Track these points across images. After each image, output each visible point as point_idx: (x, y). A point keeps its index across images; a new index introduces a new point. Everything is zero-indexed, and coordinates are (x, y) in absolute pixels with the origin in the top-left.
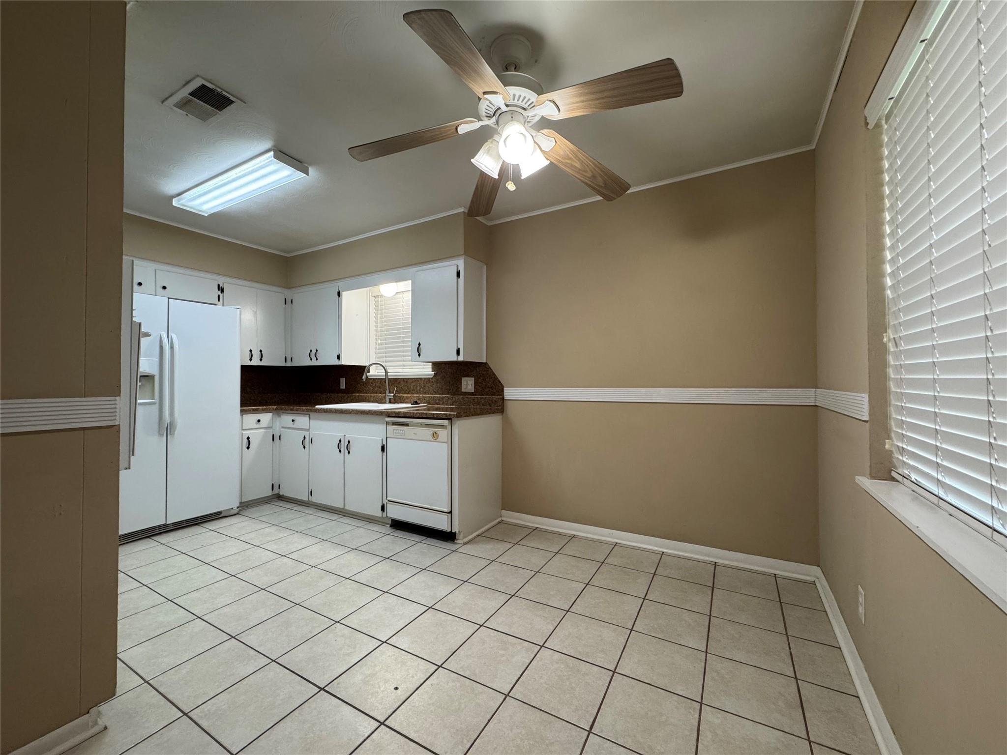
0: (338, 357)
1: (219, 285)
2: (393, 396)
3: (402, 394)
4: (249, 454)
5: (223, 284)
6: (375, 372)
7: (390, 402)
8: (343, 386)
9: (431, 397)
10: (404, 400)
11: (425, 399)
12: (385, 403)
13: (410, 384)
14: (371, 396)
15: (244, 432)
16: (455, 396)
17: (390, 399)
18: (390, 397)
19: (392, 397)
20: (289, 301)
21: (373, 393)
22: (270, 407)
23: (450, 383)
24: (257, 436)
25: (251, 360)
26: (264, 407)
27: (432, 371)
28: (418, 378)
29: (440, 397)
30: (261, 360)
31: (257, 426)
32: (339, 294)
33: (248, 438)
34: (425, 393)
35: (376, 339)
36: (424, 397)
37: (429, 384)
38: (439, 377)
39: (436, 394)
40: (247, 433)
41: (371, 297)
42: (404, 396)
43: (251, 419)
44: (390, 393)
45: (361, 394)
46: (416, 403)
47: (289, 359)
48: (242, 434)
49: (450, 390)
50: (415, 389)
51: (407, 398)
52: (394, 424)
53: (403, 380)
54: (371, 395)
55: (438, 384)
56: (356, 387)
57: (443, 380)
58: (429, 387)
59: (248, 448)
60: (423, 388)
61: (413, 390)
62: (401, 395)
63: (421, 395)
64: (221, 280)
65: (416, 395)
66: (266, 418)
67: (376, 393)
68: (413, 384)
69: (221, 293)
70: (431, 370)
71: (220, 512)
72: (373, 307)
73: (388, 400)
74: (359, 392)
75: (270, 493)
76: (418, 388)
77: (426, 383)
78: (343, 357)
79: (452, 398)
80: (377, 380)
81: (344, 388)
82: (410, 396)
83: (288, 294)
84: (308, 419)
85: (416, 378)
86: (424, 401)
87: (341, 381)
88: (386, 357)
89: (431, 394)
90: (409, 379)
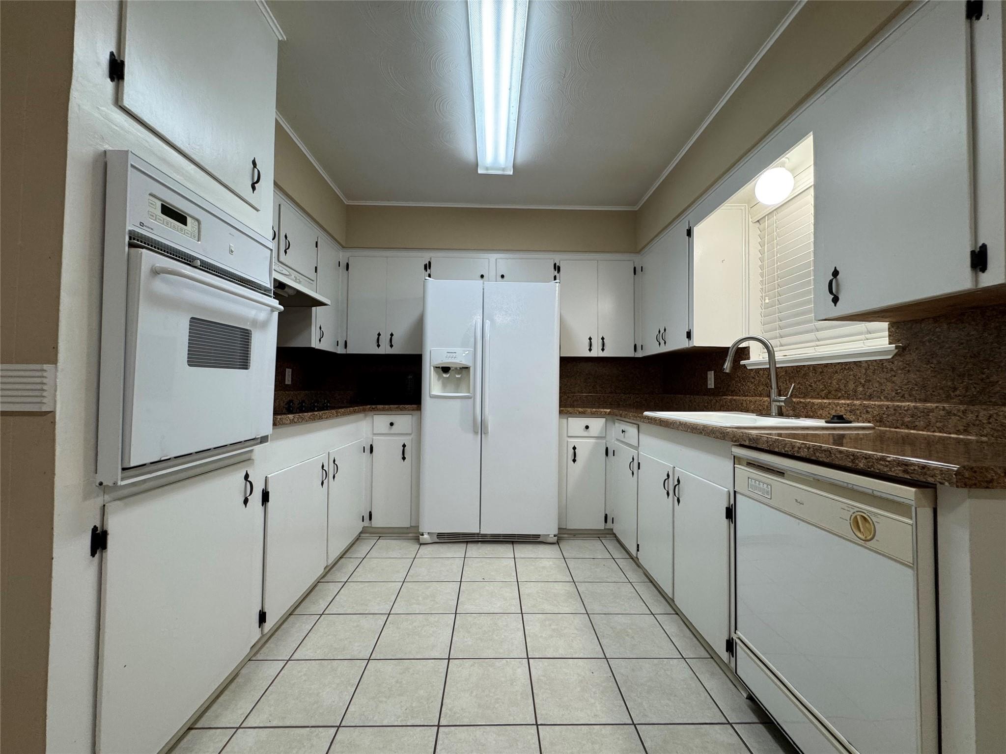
0: (689, 335)
1: (555, 265)
2: (784, 401)
3: (812, 397)
4: (576, 470)
5: (560, 262)
6: (757, 356)
7: (781, 414)
8: (711, 384)
9: (888, 407)
10: (815, 412)
11: (867, 412)
12: (768, 414)
13: (831, 378)
14: (751, 402)
15: (570, 440)
16: (977, 408)
17: (780, 408)
18: (778, 404)
19: (783, 404)
20: (638, 269)
21: (756, 396)
22: (602, 410)
23: (954, 369)
24: (585, 447)
25: (590, 350)
26: (594, 410)
27: (890, 343)
28: (850, 363)
29: (915, 408)
30: (603, 350)
31: (586, 434)
32: (689, 233)
33: (574, 448)
34: (870, 398)
35: (762, 297)
36: (866, 407)
37: (882, 375)
38: (912, 356)
39: (903, 398)
40: (573, 442)
41: (751, 223)
42: (813, 403)
43: (576, 424)
44: (780, 395)
45: (735, 398)
46: (840, 419)
47: (639, 348)
48: (567, 441)
49: (955, 389)
50: (842, 387)
51: (822, 407)
52: (751, 464)
53: (814, 369)
54: (751, 398)
55: (912, 376)
56: (729, 386)
57: (928, 362)
58: (881, 384)
59: (574, 461)
60: (863, 386)
61: (838, 390)
62: (809, 400)
63: (858, 402)
64: (557, 258)
65: (843, 401)
66: (597, 424)
67: (760, 395)
68: (836, 376)
69: (558, 273)
70: (887, 340)
71: (538, 536)
72: (755, 242)
73: (774, 410)
74: (733, 393)
75: (601, 526)
76: (851, 386)
77: (874, 373)
78: (695, 335)
79: (964, 412)
80: (761, 372)
81: (713, 387)
82: (830, 404)
83: (638, 260)
84: (636, 431)
85: (846, 363)
86: (865, 416)
87: (709, 376)
88: (781, 328)
89: (888, 400)
90: (826, 365)
